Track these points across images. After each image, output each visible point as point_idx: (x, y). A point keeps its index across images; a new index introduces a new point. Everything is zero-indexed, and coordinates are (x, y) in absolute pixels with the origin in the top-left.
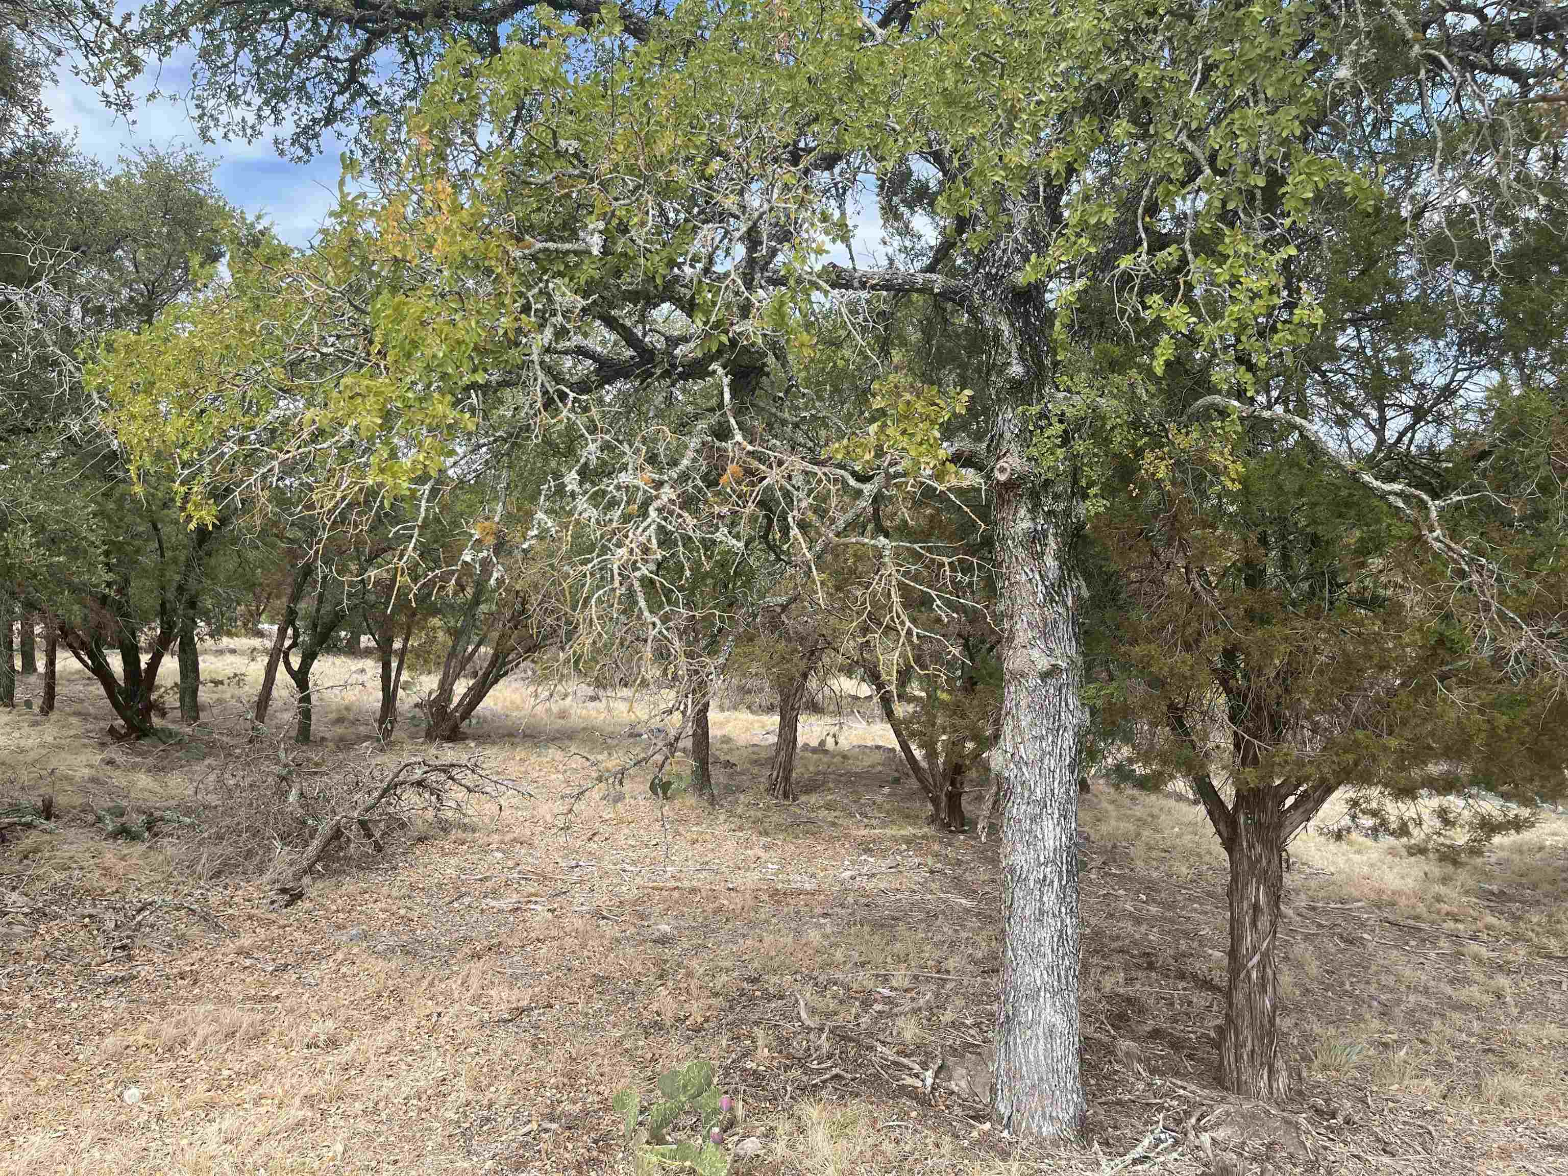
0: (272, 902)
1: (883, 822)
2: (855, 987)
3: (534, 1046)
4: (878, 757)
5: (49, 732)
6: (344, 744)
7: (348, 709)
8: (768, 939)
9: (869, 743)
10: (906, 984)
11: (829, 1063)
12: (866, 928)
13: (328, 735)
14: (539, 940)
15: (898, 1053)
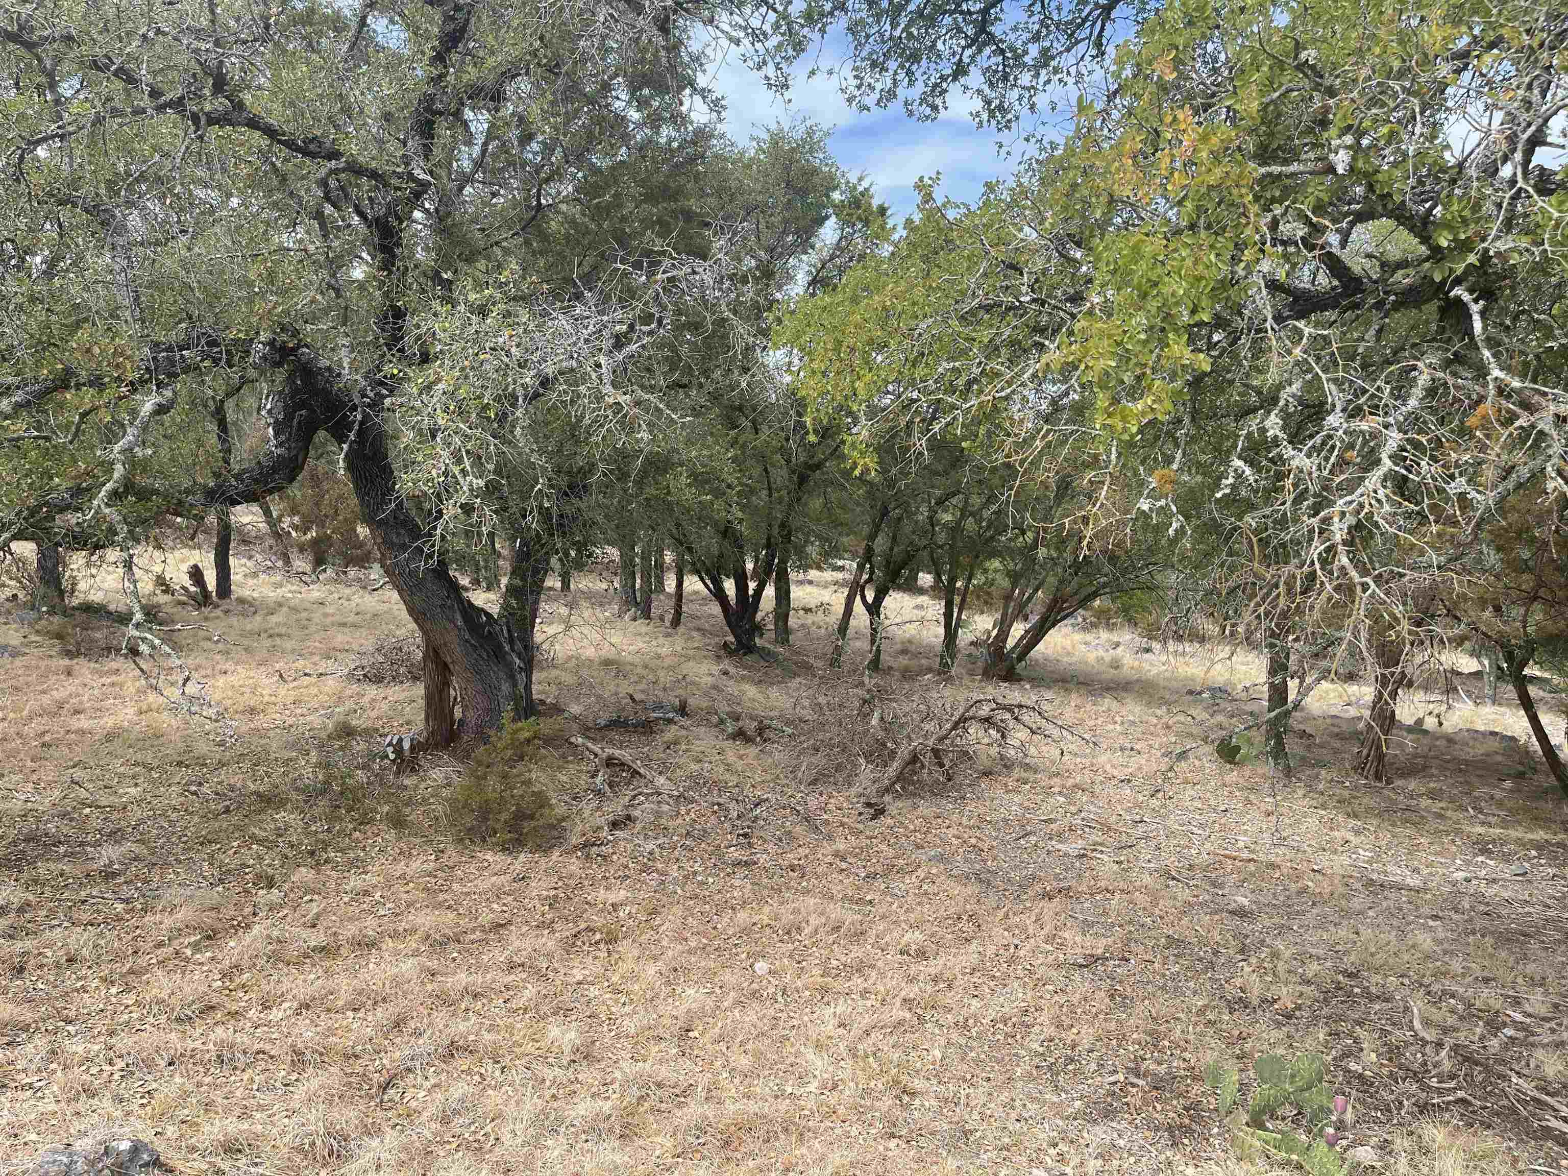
0: (860, 814)
1: (1504, 821)
2: (1478, 1004)
3: (1112, 997)
4: (1494, 745)
5: (678, 643)
6: (908, 675)
7: (910, 642)
8: (1367, 933)
9: (1482, 728)
10: (1544, 1011)
11: (1453, 1084)
12: (1489, 940)
13: (895, 665)
14: (1108, 891)
15: (1536, 1088)
